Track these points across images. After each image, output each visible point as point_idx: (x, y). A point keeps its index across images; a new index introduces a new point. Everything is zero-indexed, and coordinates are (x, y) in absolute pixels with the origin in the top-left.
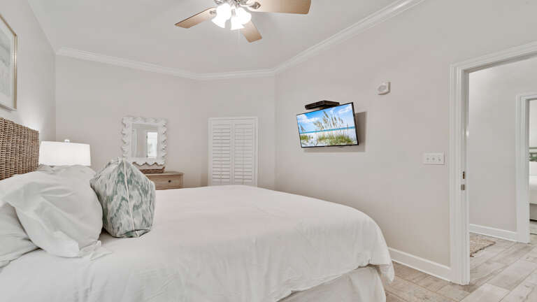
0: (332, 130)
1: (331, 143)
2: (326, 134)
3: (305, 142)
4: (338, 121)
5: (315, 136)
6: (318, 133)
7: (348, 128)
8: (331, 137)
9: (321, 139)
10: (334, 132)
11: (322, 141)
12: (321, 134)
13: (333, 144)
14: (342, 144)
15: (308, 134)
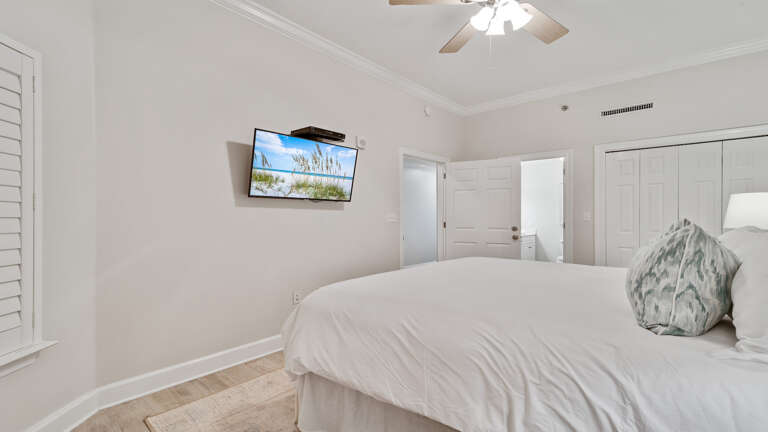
0: (324, 175)
1: (316, 194)
2: (311, 179)
3: (264, 187)
4: (334, 164)
5: (290, 179)
6: (295, 175)
7: (344, 178)
8: (317, 186)
9: (299, 186)
10: (325, 179)
11: (301, 190)
12: (302, 178)
13: (319, 196)
14: (331, 198)
15: (275, 174)
